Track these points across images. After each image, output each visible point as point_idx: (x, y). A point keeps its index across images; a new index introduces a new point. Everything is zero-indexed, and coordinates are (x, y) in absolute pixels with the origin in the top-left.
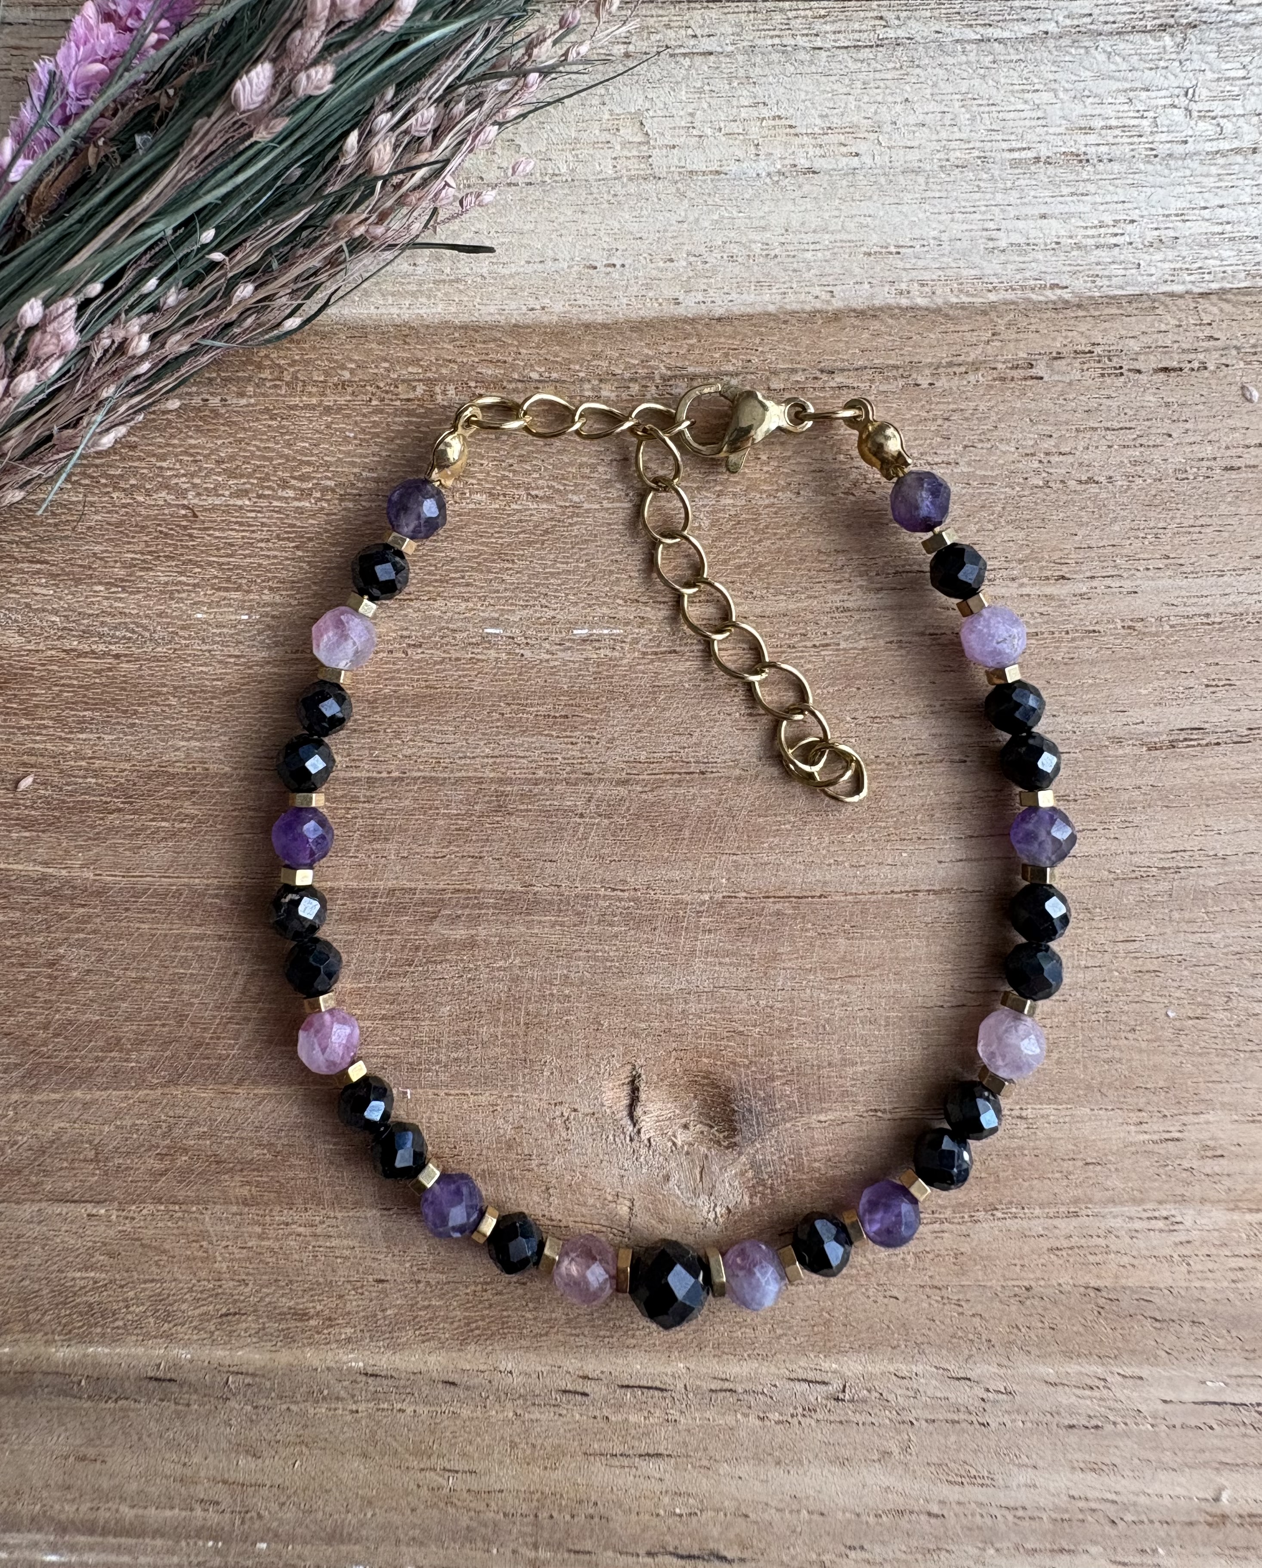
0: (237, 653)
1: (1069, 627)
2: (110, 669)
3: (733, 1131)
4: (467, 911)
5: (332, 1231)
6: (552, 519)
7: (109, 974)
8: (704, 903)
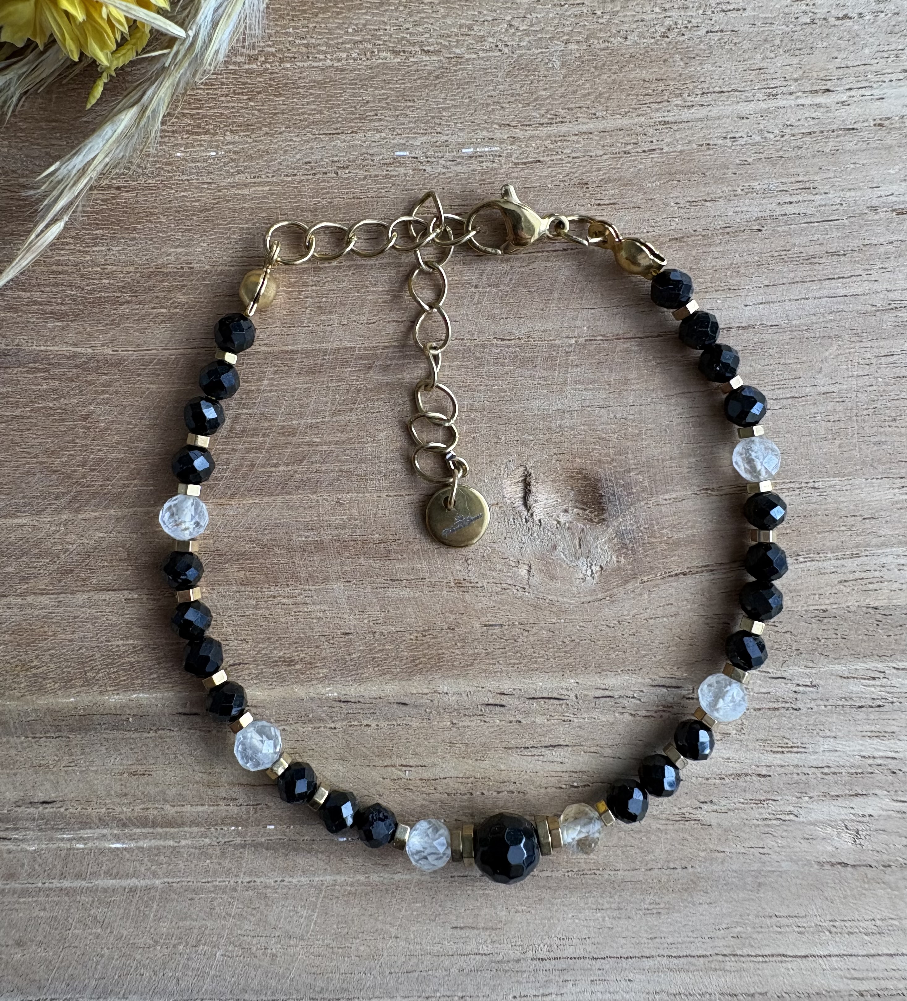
0: (209, 181)
1: (834, 127)
2: (113, 198)
3: (602, 510)
4: (394, 362)
5: (308, 600)
6: (442, 67)
7: (129, 423)
8: (571, 345)
